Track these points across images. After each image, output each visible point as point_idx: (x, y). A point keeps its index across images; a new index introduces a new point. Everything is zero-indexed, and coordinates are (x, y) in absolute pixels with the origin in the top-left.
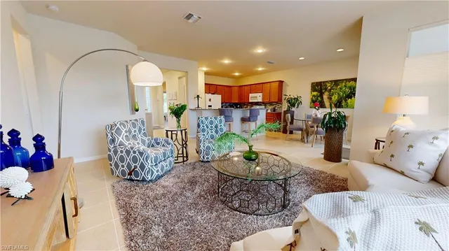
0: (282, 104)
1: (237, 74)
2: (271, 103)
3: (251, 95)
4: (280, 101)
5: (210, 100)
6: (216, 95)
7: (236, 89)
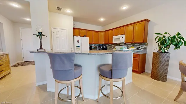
0: (147, 45)
1: (102, 20)
2: (133, 44)
3: (114, 37)
4: (144, 42)
5: (78, 41)
6: (85, 38)
7: (103, 33)
